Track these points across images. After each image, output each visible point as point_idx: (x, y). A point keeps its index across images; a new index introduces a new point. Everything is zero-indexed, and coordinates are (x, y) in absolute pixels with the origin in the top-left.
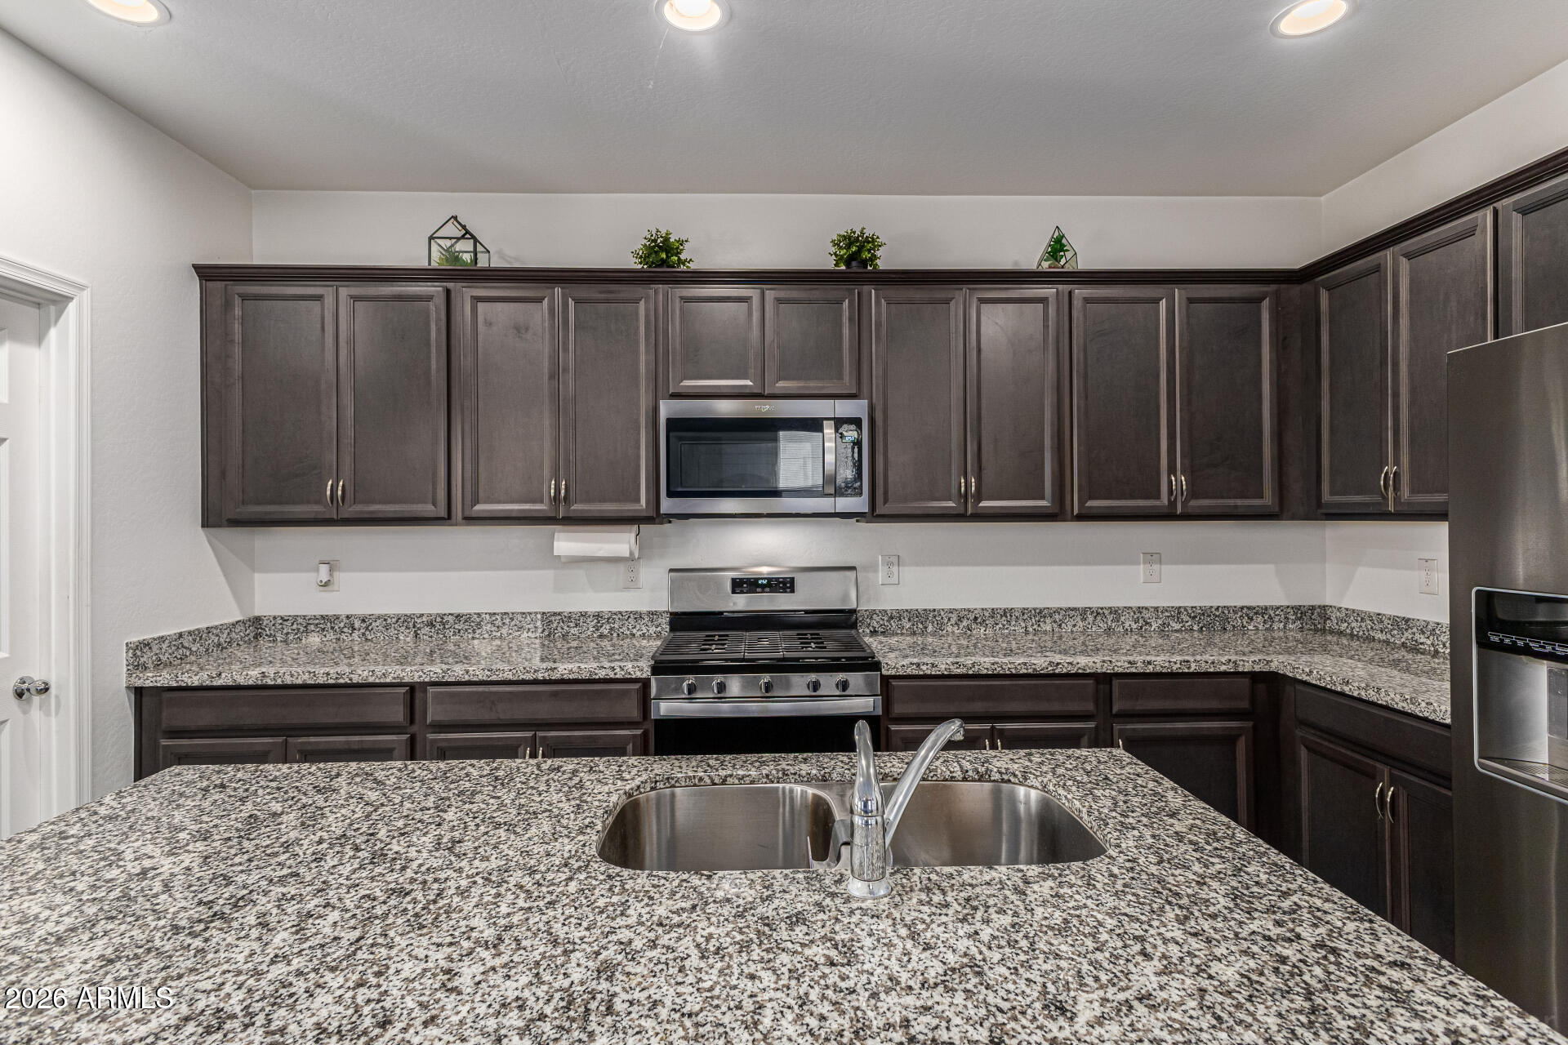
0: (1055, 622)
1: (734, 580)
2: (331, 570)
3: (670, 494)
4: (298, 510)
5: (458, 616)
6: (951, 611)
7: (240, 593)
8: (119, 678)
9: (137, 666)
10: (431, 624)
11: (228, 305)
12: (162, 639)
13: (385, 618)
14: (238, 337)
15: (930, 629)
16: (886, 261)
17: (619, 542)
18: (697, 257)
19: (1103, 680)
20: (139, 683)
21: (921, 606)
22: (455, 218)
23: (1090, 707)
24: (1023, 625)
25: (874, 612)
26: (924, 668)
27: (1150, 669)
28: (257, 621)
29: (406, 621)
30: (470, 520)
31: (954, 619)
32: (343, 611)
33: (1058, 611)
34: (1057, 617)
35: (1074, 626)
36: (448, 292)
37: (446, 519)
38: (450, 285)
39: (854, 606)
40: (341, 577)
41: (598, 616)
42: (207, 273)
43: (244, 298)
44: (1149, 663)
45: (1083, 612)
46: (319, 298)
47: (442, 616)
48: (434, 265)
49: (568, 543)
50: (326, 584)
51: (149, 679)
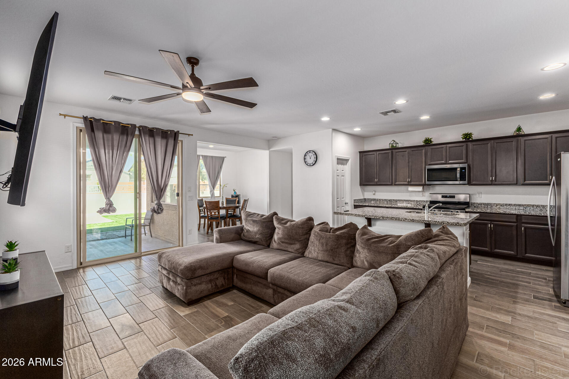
0: (524, 207)
1: (442, 196)
2: (375, 192)
3: (428, 181)
4: (371, 183)
5: (393, 200)
6: (494, 204)
7: (363, 195)
8: (353, 204)
9: (354, 202)
10: (389, 201)
11: (363, 156)
12: (356, 199)
13: (382, 199)
14: (364, 161)
15: (489, 207)
16: (474, 137)
17: (420, 189)
18: (435, 142)
19: (518, 216)
20: (355, 204)
21: (486, 202)
22: (393, 140)
23: (515, 220)
24: (515, 207)
25: (475, 203)
26: (475, 210)
27: (530, 214)
28: (365, 199)
29: (385, 200)
30: (395, 185)
31: (495, 205)
32: (377, 198)
33: (525, 205)
34: (525, 206)
35: (530, 208)
36: (392, 151)
37: (391, 185)
38: (392, 150)
39: (468, 201)
40: (376, 193)
41: (417, 201)
42: (360, 152)
43: (365, 155)
44: (530, 213)
45: (533, 206)
46: (374, 154)
47: (391, 200)
48: (390, 148)
49: (411, 189)
50: (374, 194)
51: (356, 204)
